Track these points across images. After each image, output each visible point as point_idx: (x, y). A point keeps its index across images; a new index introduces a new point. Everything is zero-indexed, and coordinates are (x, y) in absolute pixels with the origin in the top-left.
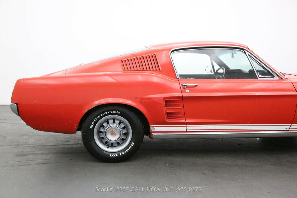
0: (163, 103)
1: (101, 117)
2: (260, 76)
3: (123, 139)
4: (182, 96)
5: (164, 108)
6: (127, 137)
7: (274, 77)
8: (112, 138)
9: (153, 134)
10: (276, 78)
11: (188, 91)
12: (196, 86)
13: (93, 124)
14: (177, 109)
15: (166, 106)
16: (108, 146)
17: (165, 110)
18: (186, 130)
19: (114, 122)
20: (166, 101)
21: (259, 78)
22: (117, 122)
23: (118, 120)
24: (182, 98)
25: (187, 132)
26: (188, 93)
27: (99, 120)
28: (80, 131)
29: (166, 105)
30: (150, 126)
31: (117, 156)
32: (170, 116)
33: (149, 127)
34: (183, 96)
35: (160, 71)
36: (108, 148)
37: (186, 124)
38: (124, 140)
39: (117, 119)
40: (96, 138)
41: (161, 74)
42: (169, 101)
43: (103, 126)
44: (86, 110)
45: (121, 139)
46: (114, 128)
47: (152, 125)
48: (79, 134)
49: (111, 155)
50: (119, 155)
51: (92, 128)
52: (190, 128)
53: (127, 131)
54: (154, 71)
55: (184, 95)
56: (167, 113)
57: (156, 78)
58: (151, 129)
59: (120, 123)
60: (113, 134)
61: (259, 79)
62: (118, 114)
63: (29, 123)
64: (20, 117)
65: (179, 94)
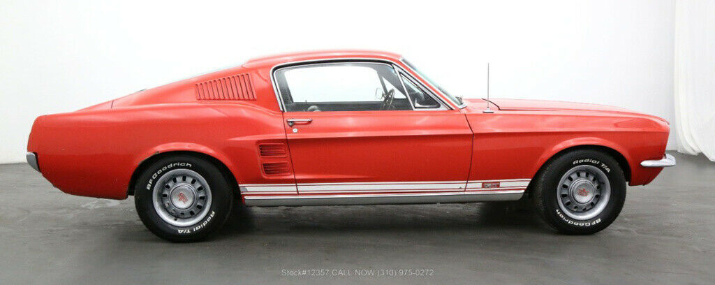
0: (257, 150)
1: (164, 172)
2: (417, 105)
3: (199, 207)
4: (285, 138)
5: (259, 158)
6: (205, 203)
7: (439, 106)
8: (181, 205)
9: (245, 197)
10: (442, 108)
11: (295, 130)
12: (310, 122)
13: (151, 183)
14: (281, 158)
15: (262, 154)
16: (176, 217)
17: (260, 160)
18: (298, 191)
19: (184, 179)
20: (260, 146)
21: (416, 108)
22: (189, 180)
23: (191, 176)
24: (287, 141)
25: (298, 194)
26: (295, 133)
27: (159, 176)
28: (133, 195)
29: (261, 152)
30: (240, 185)
31: (189, 232)
32: (269, 169)
33: (238, 188)
34: (288, 138)
35: (254, 100)
36: (176, 220)
37: (296, 181)
38: (201, 208)
39: (189, 176)
40: (157, 205)
41: (256, 104)
42: (266, 147)
43: (168, 187)
44: (138, 161)
45: (195, 206)
46: (184, 189)
47: (242, 183)
48: (131, 199)
49: (179, 231)
50: (192, 231)
51: (149, 189)
52: (303, 188)
53: (206, 193)
54: (244, 100)
55: (290, 137)
56: (264, 165)
57: (246, 111)
58: (242, 189)
59: (193, 182)
60: (182, 197)
61: (415, 110)
62: (188, 168)
63: (56, 184)
64: (41, 174)
65: (281, 136)
